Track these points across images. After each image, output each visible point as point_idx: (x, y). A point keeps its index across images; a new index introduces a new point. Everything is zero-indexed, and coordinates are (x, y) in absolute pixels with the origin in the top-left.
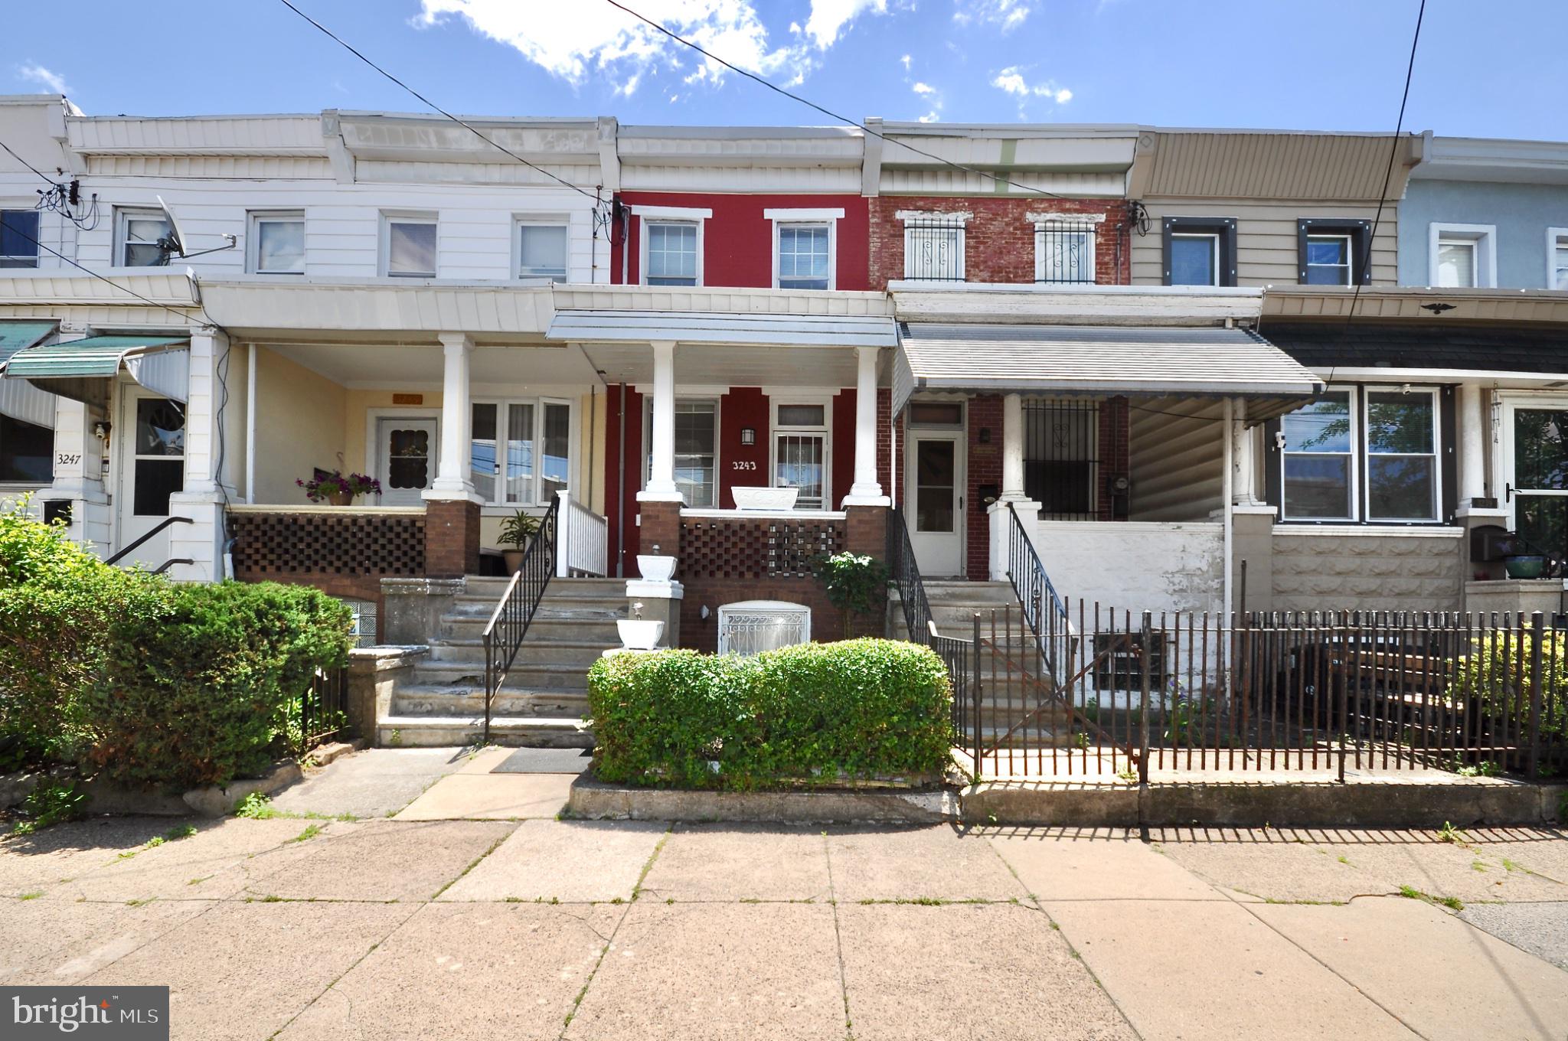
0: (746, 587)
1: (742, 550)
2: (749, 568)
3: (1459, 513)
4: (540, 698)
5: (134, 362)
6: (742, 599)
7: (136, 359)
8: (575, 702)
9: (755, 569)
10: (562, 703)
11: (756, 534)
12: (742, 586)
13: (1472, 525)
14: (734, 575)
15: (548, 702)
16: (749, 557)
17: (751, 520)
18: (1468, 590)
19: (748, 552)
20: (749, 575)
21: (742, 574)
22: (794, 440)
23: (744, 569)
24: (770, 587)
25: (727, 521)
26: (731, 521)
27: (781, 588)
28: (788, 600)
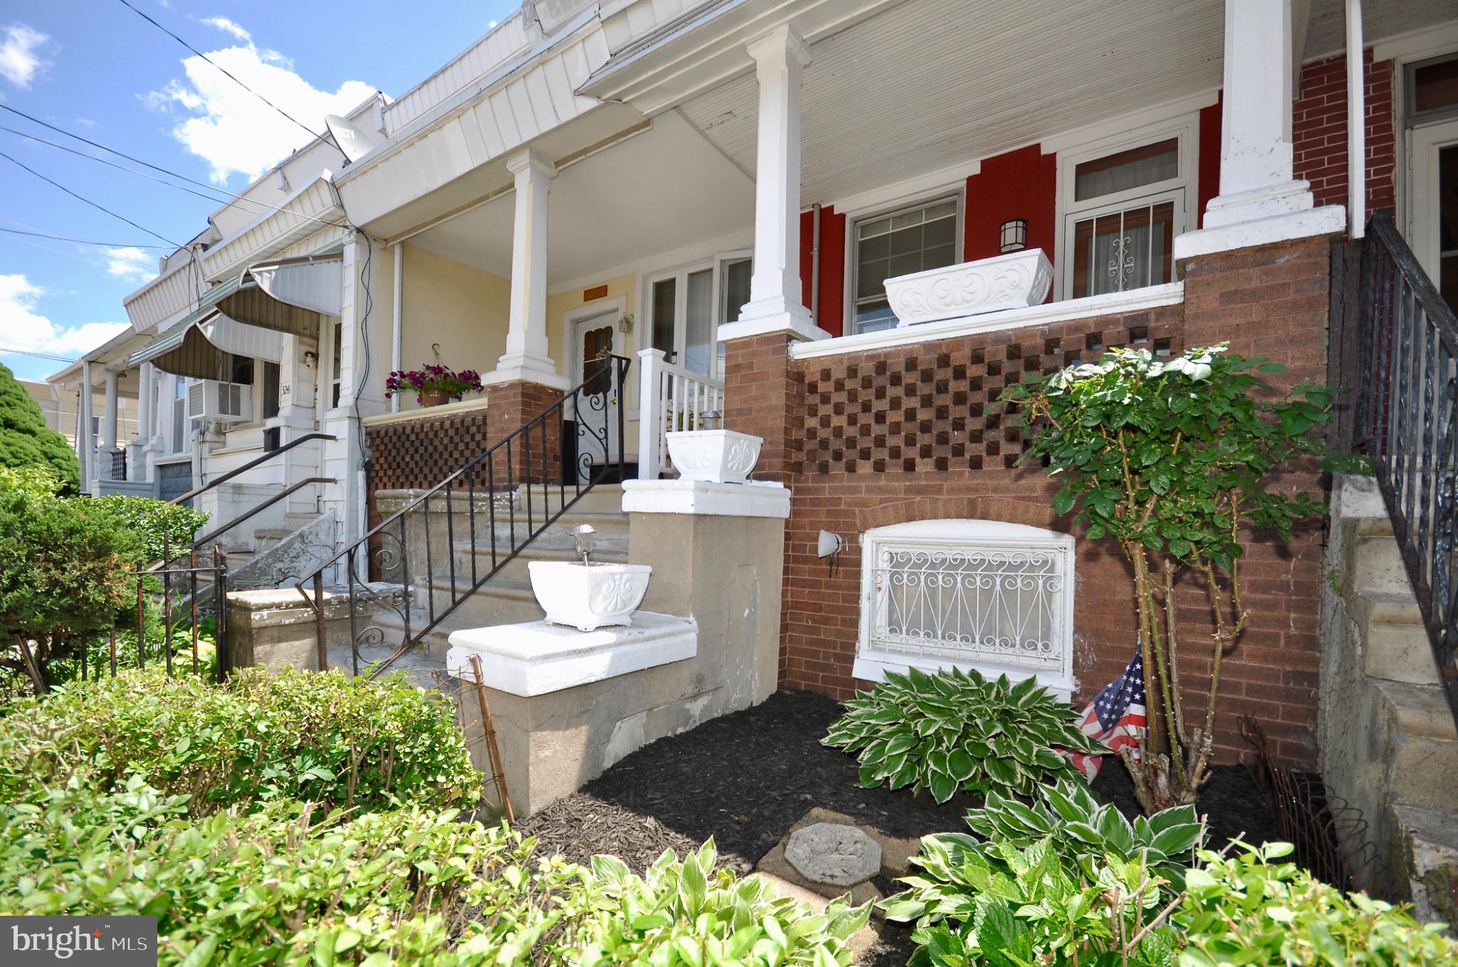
0: (919, 491)
1: (911, 415)
2: (926, 452)
5: (266, 275)
6: (911, 516)
7: (269, 272)
9: (939, 452)
11: (940, 375)
12: (908, 490)
14: (895, 468)
16: (926, 427)
17: (929, 346)
19: (922, 415)
20: (925, 466)
21: (910, 466)
22: (1108, 224)
23: (913, 453)
24: (969, 489)
25: (879, 355)
26: (888, 355)
27: (995, 490)
28: (1012, 520)
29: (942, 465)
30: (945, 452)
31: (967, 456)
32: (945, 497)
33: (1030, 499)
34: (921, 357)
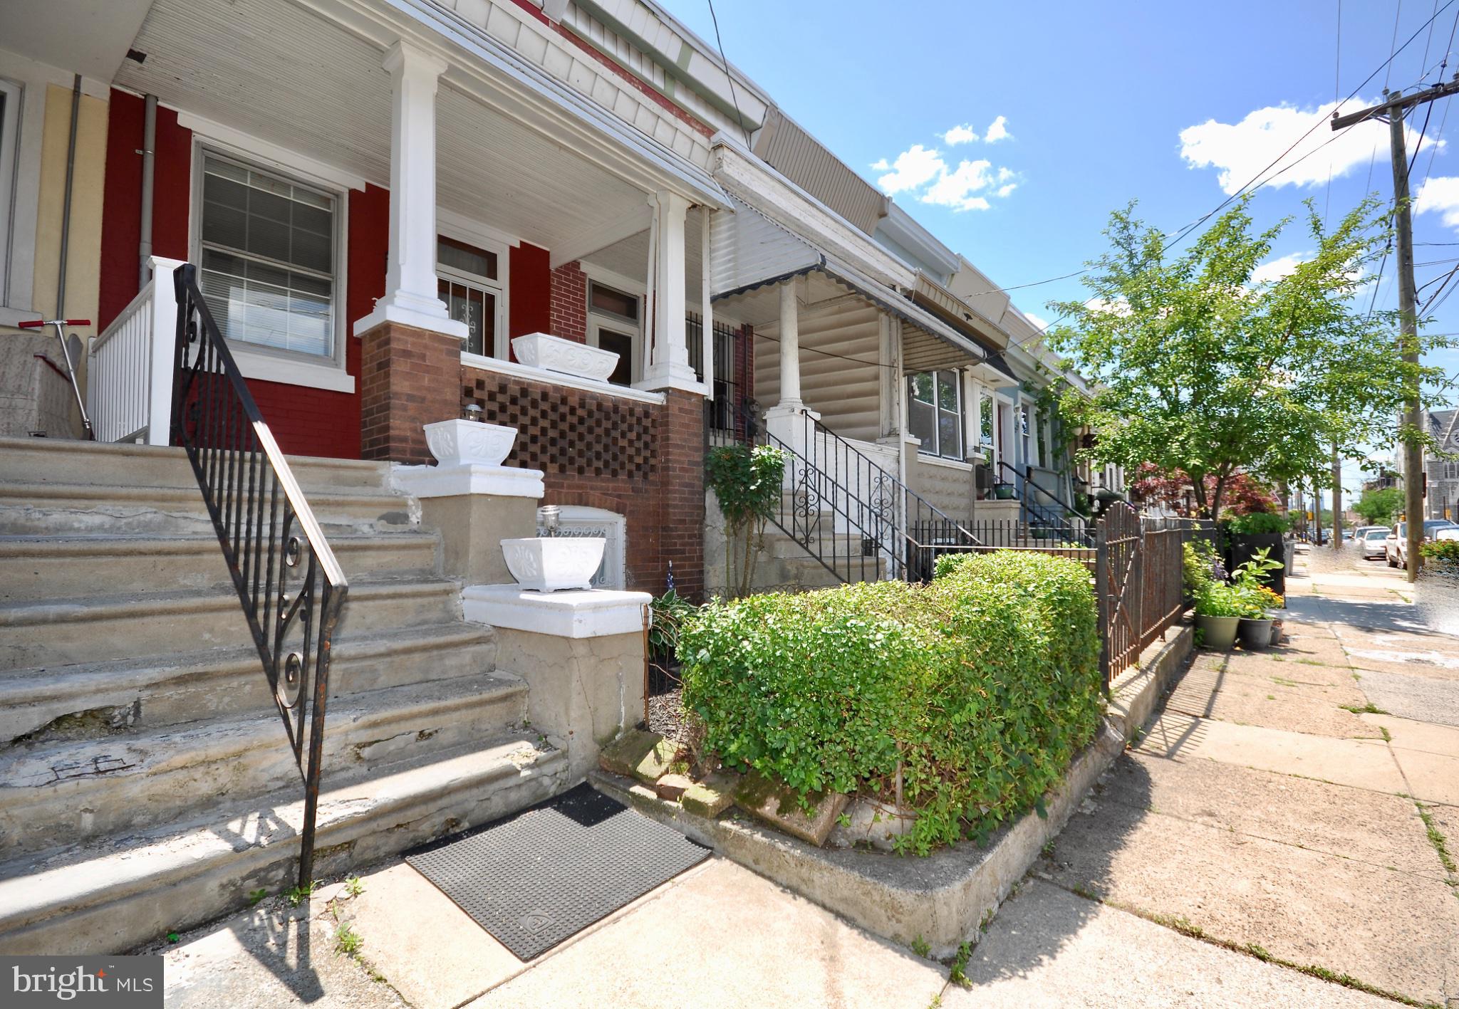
2: (553, 459)
3: (969, 456)
4: (375, 725)
8: (456, 715)
9: (561, 460)
10: (427, 724)
13: (977, 463)
15: (395, 729)
16: (553, 442)
17: (556, 388)
18: (976, 506)
19: (552, 433)
20: (553, 469)
23: (545, 458)
24: (579, 487)
25: (523, 383)
26: (529, 384)
27: (592, 488)
28: (600, 507)
29: (562, 469)
30: (564, 460)
31: (576, 465)
32: (564, 491)
33: (607, 494)
34: (551, 393)
